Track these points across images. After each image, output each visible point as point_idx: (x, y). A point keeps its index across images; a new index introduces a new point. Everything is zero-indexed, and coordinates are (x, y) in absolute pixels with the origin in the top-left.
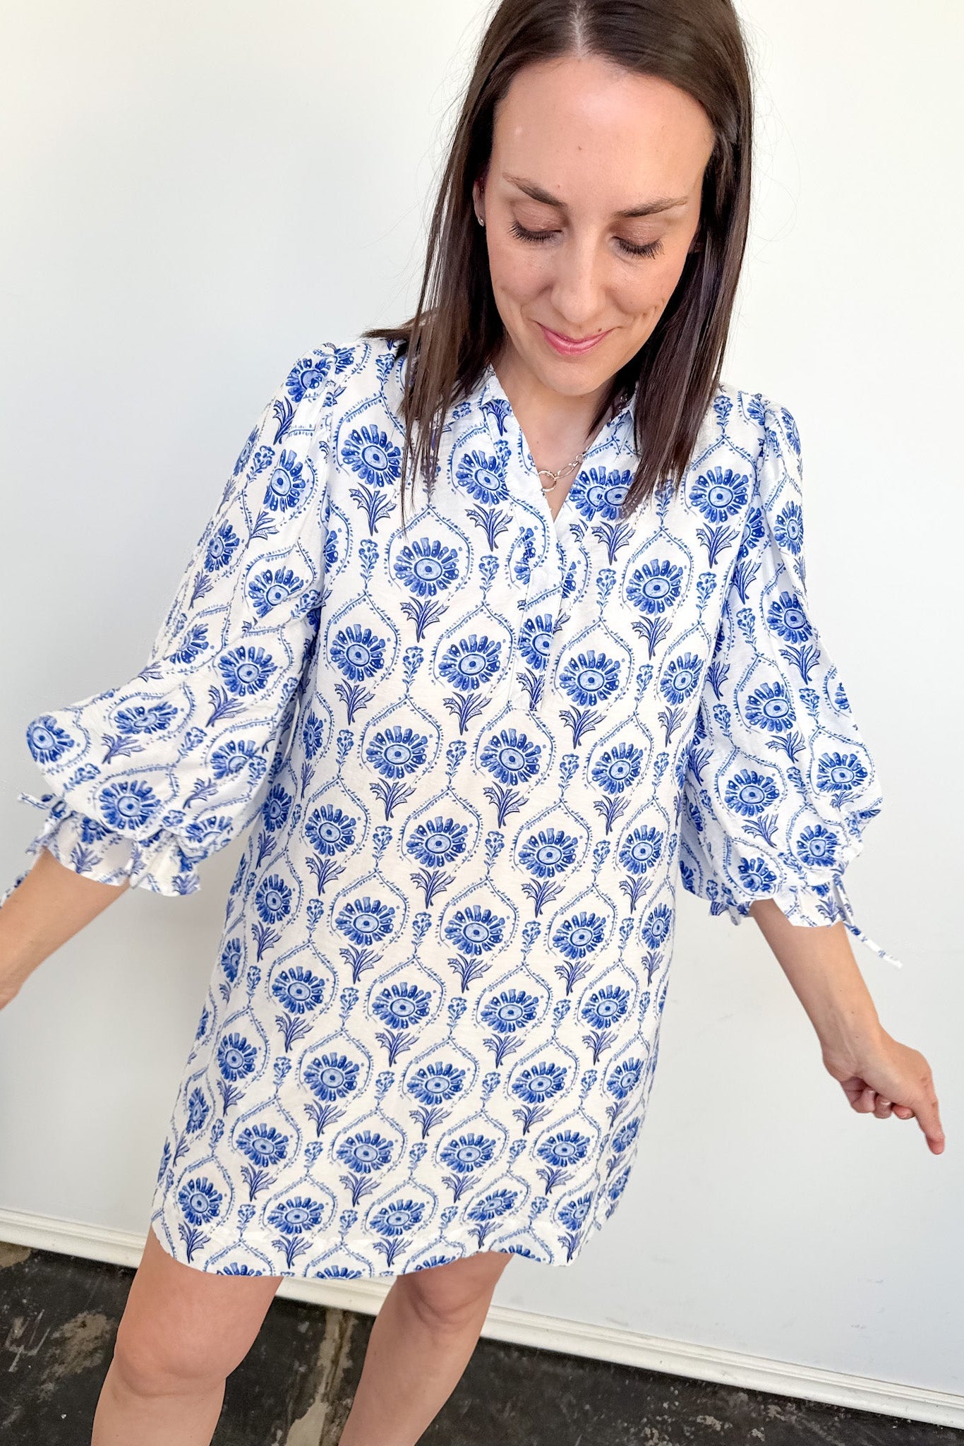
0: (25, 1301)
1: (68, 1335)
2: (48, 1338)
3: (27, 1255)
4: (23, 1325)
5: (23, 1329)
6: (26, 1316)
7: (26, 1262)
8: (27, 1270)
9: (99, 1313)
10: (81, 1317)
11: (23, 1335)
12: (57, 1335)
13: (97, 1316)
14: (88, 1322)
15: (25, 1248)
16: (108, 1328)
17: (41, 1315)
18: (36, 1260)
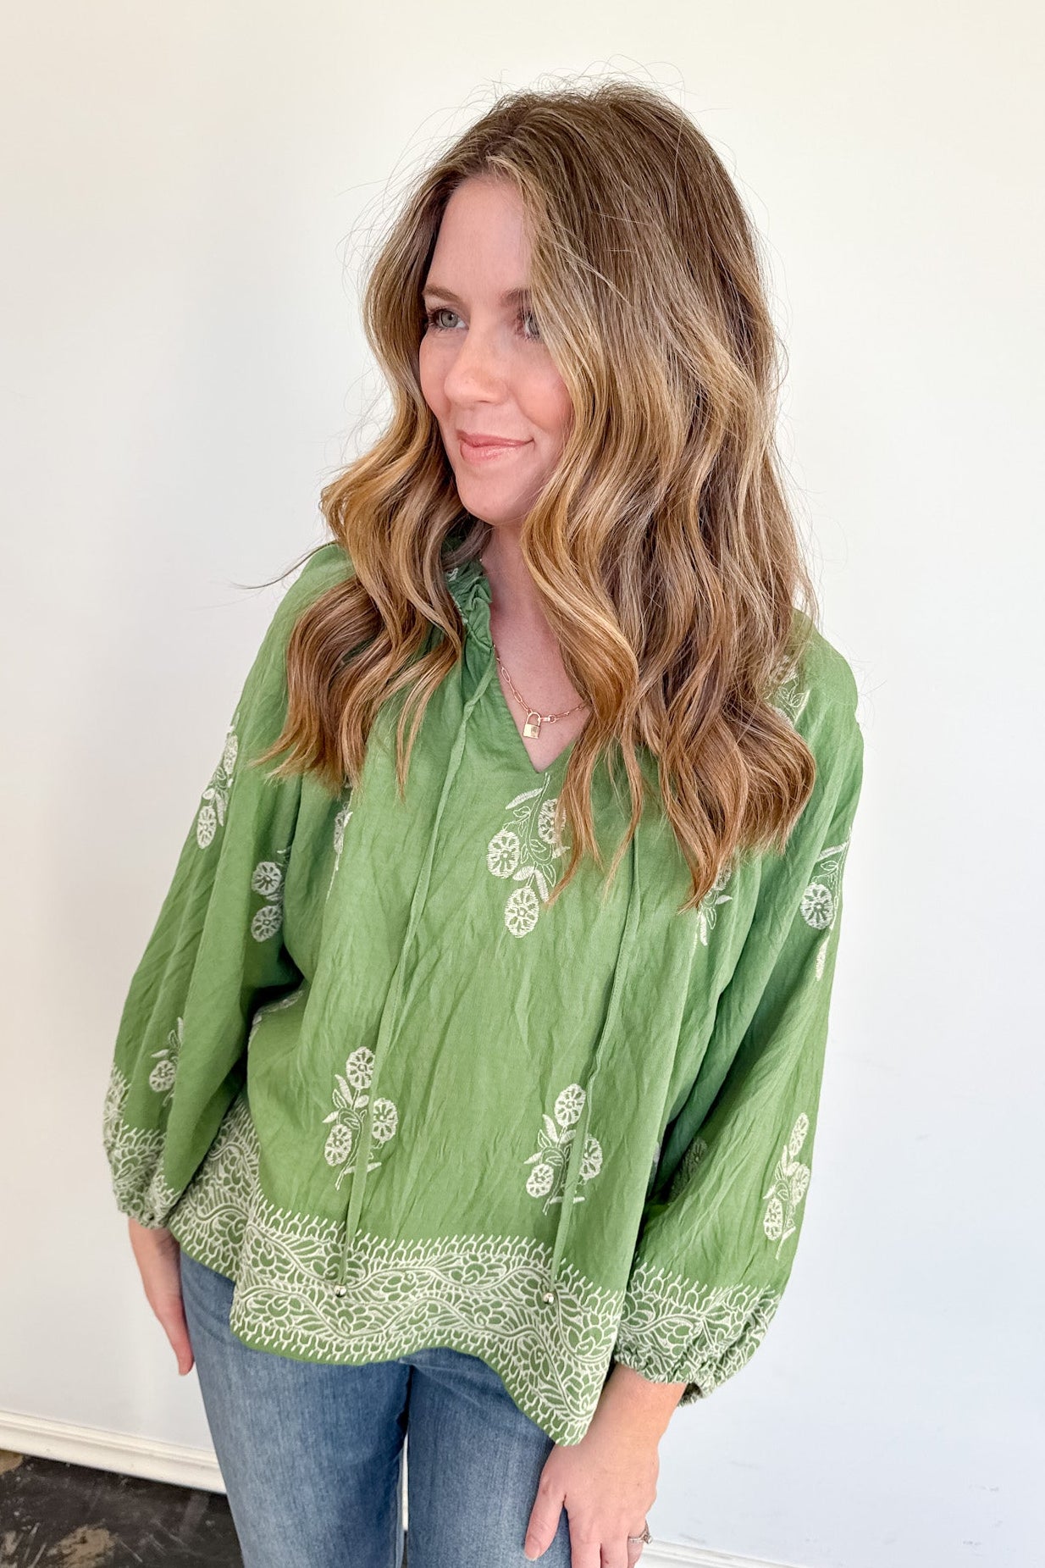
0: (17, 1514)
1: (66, 1552)
2: (44, 1555)
3: (20, 1461)
4: (14, 1541)
5: (16, 1544)
6: (18, 1532)
7: (18, 1468)
8: (18, 1479)
9: (99, 1528)
10: (80, 1532)
11: (16, 1553)
12: (53, 1551)
13: (99, 1531)
14: (89, 1537)
15: (16, 1454)
16: (111, 1544)
17: (35, 1530)
18: (29, 1468)
